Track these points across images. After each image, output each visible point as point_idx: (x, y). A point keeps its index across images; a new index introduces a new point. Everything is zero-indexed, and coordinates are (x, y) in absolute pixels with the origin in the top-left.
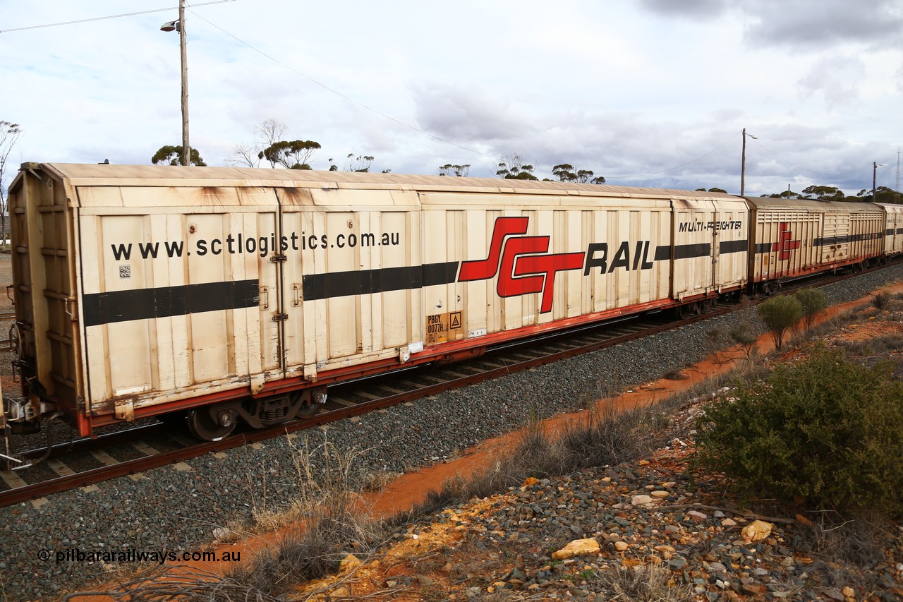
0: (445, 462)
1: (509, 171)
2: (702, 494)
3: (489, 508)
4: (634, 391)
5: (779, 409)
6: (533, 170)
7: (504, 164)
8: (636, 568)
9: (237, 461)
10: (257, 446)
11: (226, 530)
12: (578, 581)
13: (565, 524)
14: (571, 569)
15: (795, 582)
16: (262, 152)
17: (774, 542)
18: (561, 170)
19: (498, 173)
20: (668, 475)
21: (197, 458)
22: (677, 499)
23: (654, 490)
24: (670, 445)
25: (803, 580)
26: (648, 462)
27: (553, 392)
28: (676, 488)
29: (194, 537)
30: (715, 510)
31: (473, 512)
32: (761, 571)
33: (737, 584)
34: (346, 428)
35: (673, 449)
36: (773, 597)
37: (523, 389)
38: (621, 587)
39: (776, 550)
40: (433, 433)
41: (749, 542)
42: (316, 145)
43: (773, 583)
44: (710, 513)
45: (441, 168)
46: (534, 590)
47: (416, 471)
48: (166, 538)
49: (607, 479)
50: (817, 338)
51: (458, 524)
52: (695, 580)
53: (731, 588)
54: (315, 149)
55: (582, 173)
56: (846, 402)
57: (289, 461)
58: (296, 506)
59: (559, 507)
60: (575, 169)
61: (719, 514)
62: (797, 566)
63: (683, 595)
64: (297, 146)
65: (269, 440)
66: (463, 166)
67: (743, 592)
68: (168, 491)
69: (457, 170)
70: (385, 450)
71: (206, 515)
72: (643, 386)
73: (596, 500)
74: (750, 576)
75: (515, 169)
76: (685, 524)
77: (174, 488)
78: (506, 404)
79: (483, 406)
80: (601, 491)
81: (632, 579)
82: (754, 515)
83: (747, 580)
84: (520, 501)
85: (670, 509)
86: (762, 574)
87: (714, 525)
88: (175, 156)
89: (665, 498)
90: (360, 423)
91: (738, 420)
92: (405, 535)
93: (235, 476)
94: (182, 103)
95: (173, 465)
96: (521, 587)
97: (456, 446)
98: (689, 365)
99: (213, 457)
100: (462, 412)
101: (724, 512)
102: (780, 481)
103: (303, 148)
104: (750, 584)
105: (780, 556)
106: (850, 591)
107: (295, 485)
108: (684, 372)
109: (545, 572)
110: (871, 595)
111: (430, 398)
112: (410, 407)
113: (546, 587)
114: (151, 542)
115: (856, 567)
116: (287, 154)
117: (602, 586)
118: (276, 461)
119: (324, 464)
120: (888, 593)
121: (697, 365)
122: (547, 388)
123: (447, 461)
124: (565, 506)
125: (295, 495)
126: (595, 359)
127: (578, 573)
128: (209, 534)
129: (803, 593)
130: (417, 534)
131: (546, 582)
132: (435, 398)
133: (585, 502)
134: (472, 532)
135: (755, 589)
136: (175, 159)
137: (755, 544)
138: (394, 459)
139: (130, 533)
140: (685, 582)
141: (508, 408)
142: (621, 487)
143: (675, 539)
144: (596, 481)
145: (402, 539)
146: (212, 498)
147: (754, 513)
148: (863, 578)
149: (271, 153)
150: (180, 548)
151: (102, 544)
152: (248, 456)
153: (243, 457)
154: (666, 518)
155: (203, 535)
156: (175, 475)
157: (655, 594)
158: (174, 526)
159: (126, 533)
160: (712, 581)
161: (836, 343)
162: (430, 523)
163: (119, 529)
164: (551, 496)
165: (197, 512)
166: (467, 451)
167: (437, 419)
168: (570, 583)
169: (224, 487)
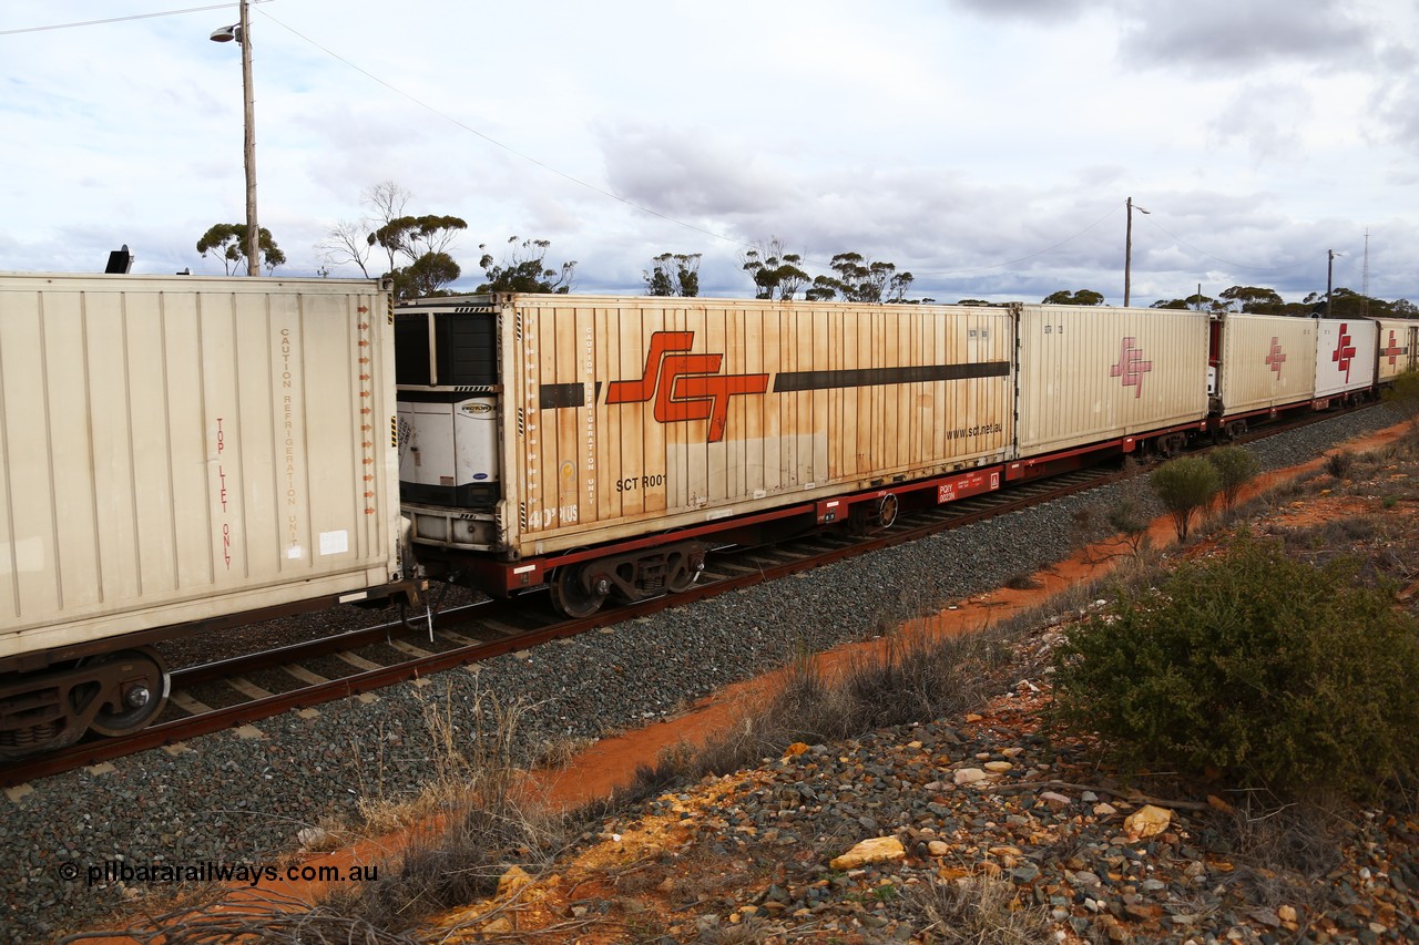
0: (663, 721)
1: (765, 265)
2: (1063, 765)
3: (731, 791)
4: (960, 607)
5: (1182, 632)
6: (800, 261)
7: (754, 253)
8: (961, 882)
9: (335, 722)
10: (367, 698)
11: (320, 831)
12: (870, 903)
13: (850, 815)
14: (860, 885)
15: (1207, 900)
16: (372, 234)
17: (1175, 839)
18: (844, 262)
19: (746, 267)
20: (1010, 738)
21: (271, 718)
22: (1024, 774)
23: (989, 760)
24: (1014, 690)
25: (1218, 895)
26: (979, 717)
27: (833, 609)
28: (1024, 757)
29: (268, 843)
30: (1082, 791)
31: (707, 797)
32: (1154, 884)
33: (1117, 905)
34: (508, 669)
35: (1018, 696)
36: (1173, 923)
37: (786, 605)
38: (938, 911)
39: (1177, 851)
40: (644, 675)
41: (1136, 840)
42: (460, 224)
43: (1172, 902)
44: (1075, 795)
45: (656, 258)
46: (802, 917)
47: (618, 735)
48: (223, 845)
49: (916, 744)
50: (1242, 522)
51: (684, 816)
52: (1052, 898)
53: (1107, 910)
54: (458, 230)
55: (877, 267)
56: (1283, 621)
57: (418, 721)
58: (429, 793)
59: (841, 788)
60: (866, 260)
61: (1090, 796)
62: (1210, 875)
63: (1034, 922)
64: (429, 224)
65: (386, 688)
66: (691, 256)
67: (1126, 917)
68: (225, 771)
69: (680, 261)
70: (570, 702)
71: (287, 809)
72: (972, 600)
73: (898, 777)
74: (1137, 891)
75: (772, 261)
76: (1037, 812)
77: (236, 766)
78: (760, 629)
79: (724, 633)
80: (906, 763)
81: (954, 899)
82: (1144, 797)
83: (1132, 897)
84: (782, 781)
85: (1013, 790)
86: (1156, 887)
87: (1082, 814)
88: (234, 240)
89: (1005, 773)
90: (530, 661)
91: (1119, 650)
92: (601, 835)
93: (333, 746)
94: (247, 156)
95: (234, 729)
96: (781, 914)
97: (682, 695)
98: (1044, 567)
99: (299, 717)
100: (690, 642)
101: (1097, 793)
102: (1183, 744)
103: (439, 227)
104: (1138, 904)
105: (1183, 860)
106: (1289, 912)
107: (427, 759)
108: (1038, 577)
109: (820, 891)
110: (1321, 917)
111: (640, 621)
112: (608, 634)
113: (822, 912)
114: (199, 852)
115: (1299, 875)
116: (413, 236)
117: (908, 911)
118: (397, 722)
119: (473, 725)
120: (1348, 913)
121: (1057, 565)
122: (823, 604)
123: (667, 719)
124: (850, 787)
125: (428, 775)
126: (899, 557)
127: (870, 890)
128: (292, 839)
129: (1218, 917)
130: (620, 833)
131: (821, 905)
132: (647, 620)
133: (882, 781)
134: (706, 829)
135: (1144, 911)
136: (234, 246)
137: (1145, 842)
138: (584, 716)
139: (165, 838)
140: (1037, 903)
141: (763, 635)
142: (937, 756)
143: (1023, 837)
144: (900, 748)
145: (596, 841)
146: (297, 781)
147: (1144, 794)
148: (1309, 891)
149: (388, 236)
150: (245, 860)
151: (120, 857)
152: (352, 714)
153: (344, 715)
154: (1007, 804)
155: (283, 839)
156: (237, 746)
157: (990, 922)
158: (236, 826)
159: (159, 839)
160: (1079, 900)
161: (1271, 531)
162: (640, 815)
163: (147, 832)
164: (829, 772)
165: (272, 803)
166: (697, 703)
167: (651, 653)
168: (857, 907)
169: (316, 764)
